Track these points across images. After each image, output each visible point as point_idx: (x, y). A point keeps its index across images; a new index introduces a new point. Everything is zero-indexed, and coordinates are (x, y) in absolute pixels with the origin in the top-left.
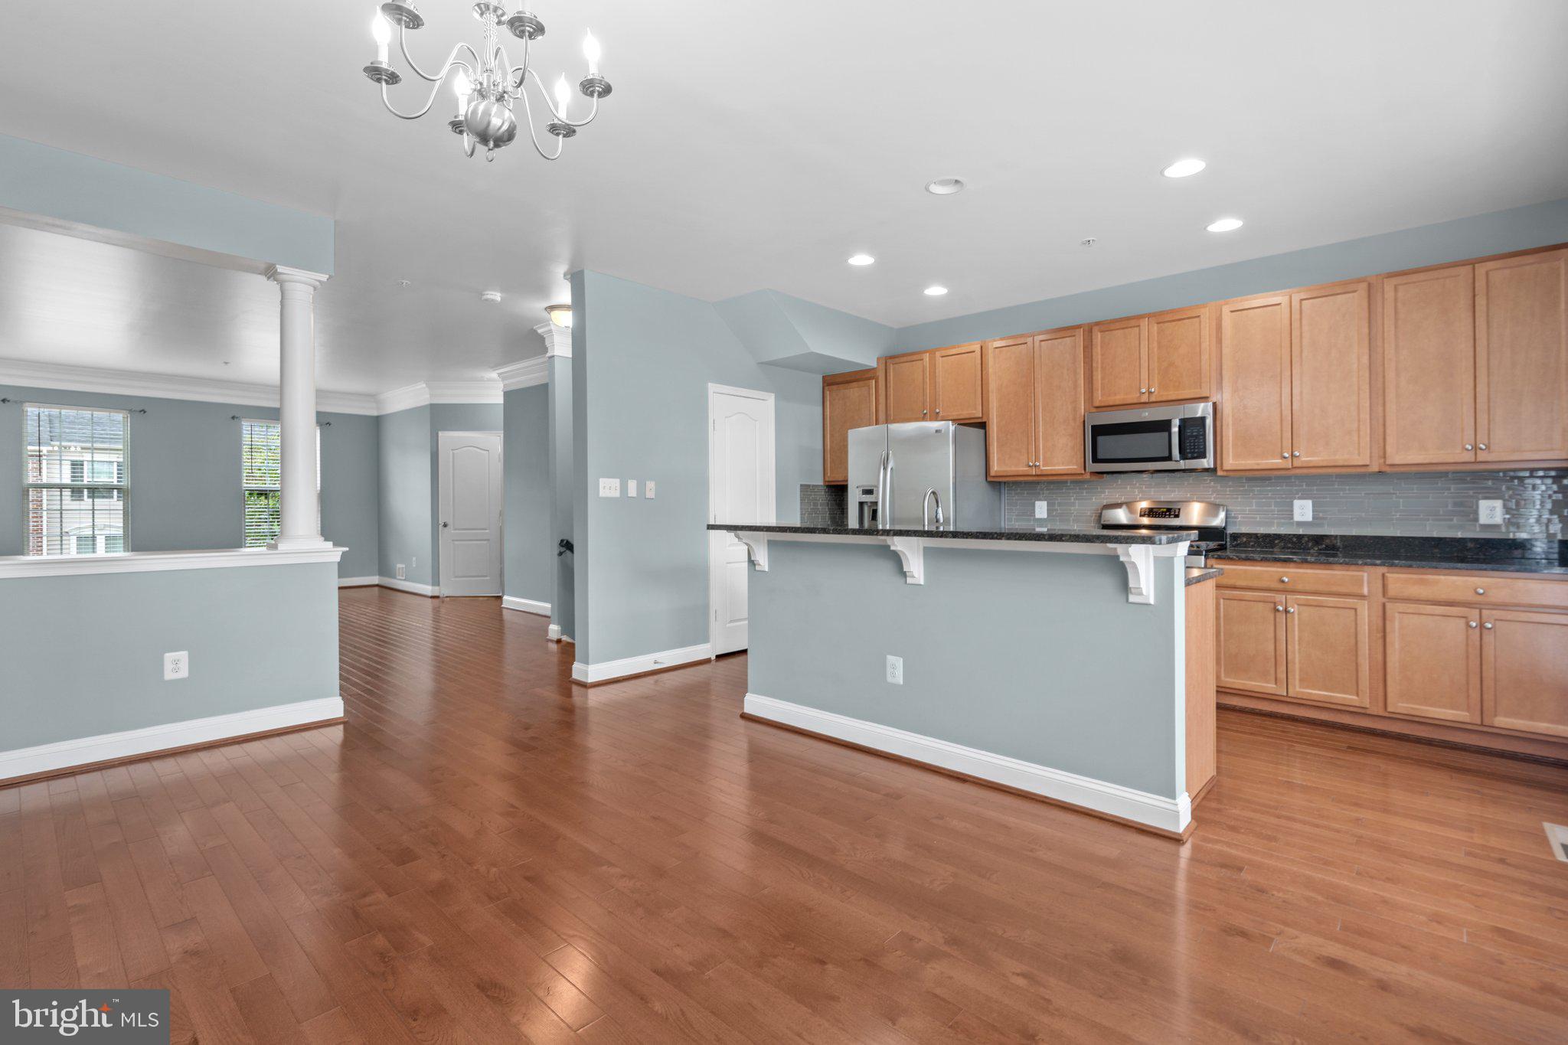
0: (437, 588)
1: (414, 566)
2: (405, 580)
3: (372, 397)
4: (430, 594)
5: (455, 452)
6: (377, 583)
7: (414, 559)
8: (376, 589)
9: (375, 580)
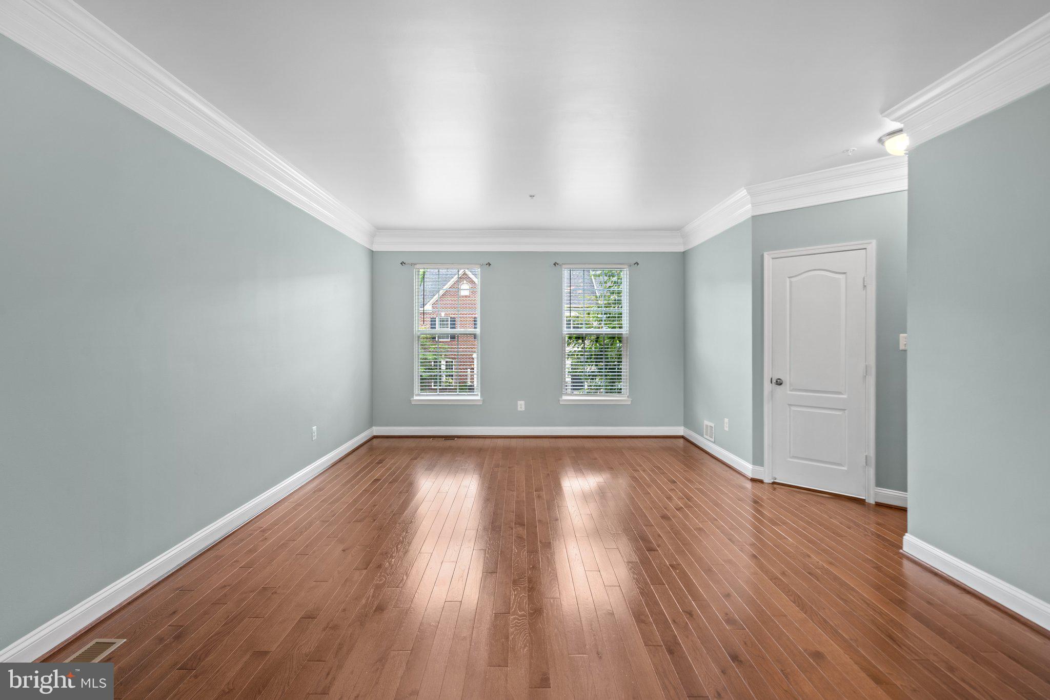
0: (758, 468)
1: (727, 429)
2: (714, 442)
3: (677, 230)
4: (750, 475)
5: (792, 279)
6: (681, 434)
7: (726, 420)
8: (682, 441)
9: (680, 431)
